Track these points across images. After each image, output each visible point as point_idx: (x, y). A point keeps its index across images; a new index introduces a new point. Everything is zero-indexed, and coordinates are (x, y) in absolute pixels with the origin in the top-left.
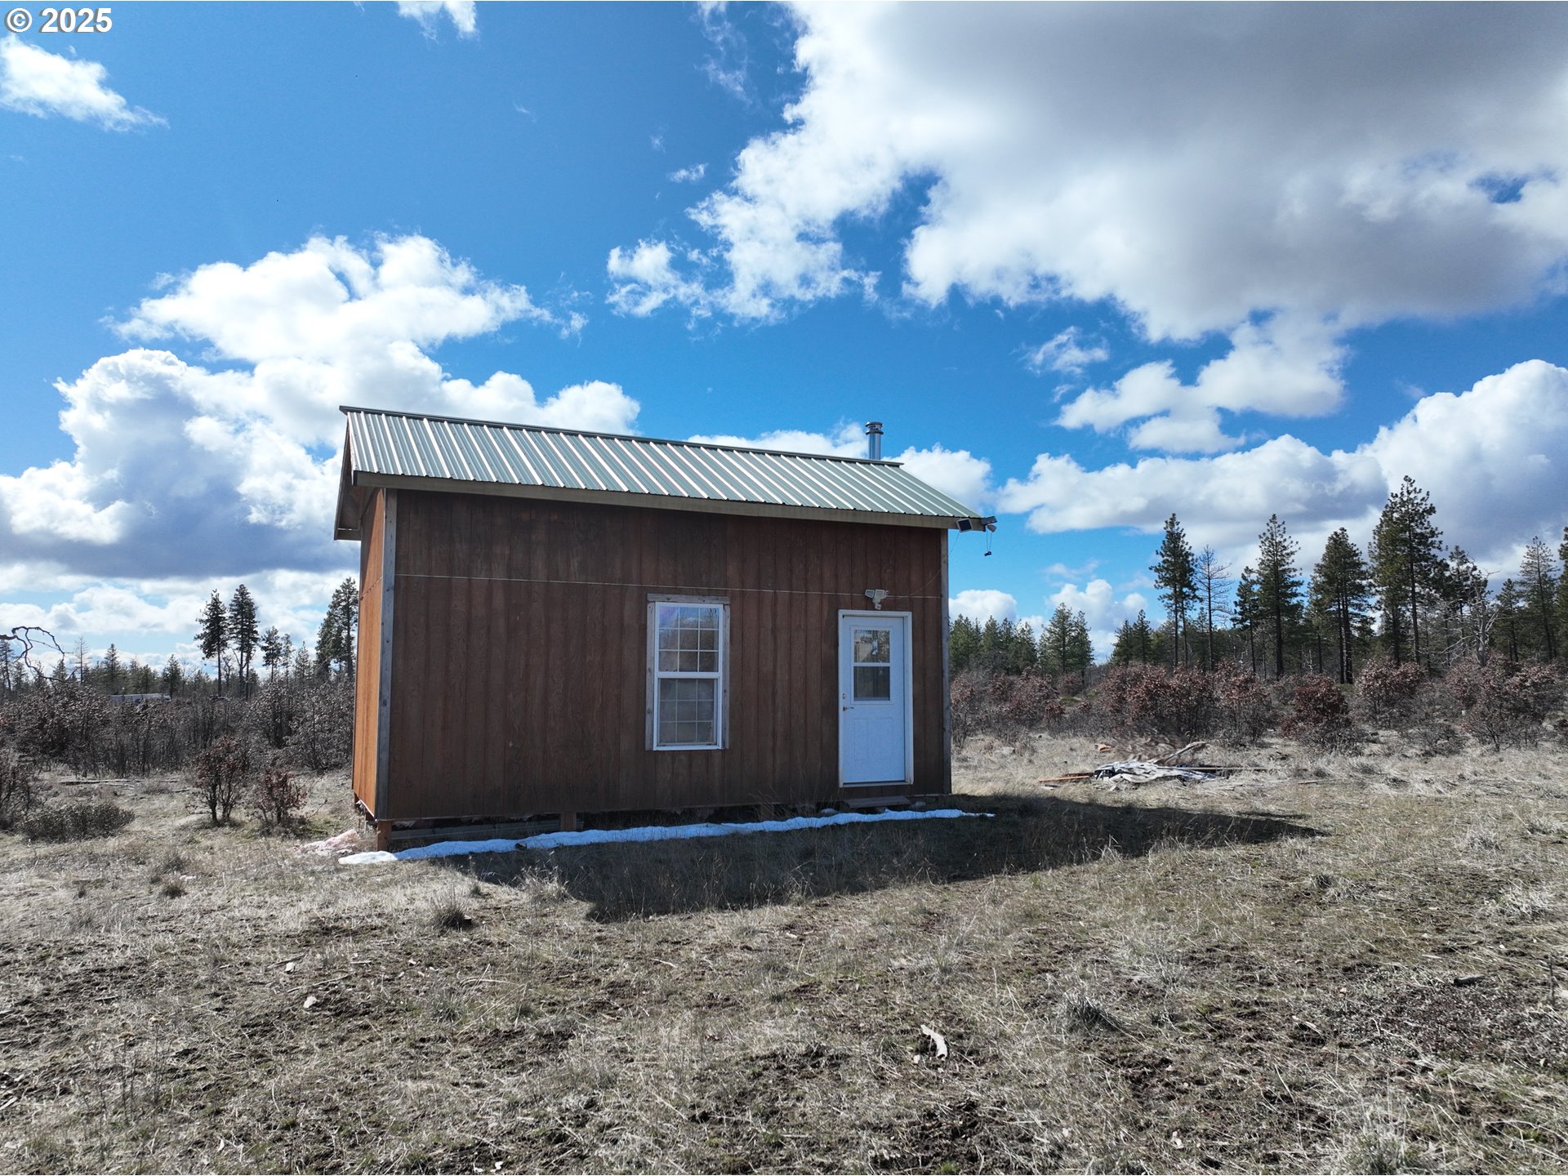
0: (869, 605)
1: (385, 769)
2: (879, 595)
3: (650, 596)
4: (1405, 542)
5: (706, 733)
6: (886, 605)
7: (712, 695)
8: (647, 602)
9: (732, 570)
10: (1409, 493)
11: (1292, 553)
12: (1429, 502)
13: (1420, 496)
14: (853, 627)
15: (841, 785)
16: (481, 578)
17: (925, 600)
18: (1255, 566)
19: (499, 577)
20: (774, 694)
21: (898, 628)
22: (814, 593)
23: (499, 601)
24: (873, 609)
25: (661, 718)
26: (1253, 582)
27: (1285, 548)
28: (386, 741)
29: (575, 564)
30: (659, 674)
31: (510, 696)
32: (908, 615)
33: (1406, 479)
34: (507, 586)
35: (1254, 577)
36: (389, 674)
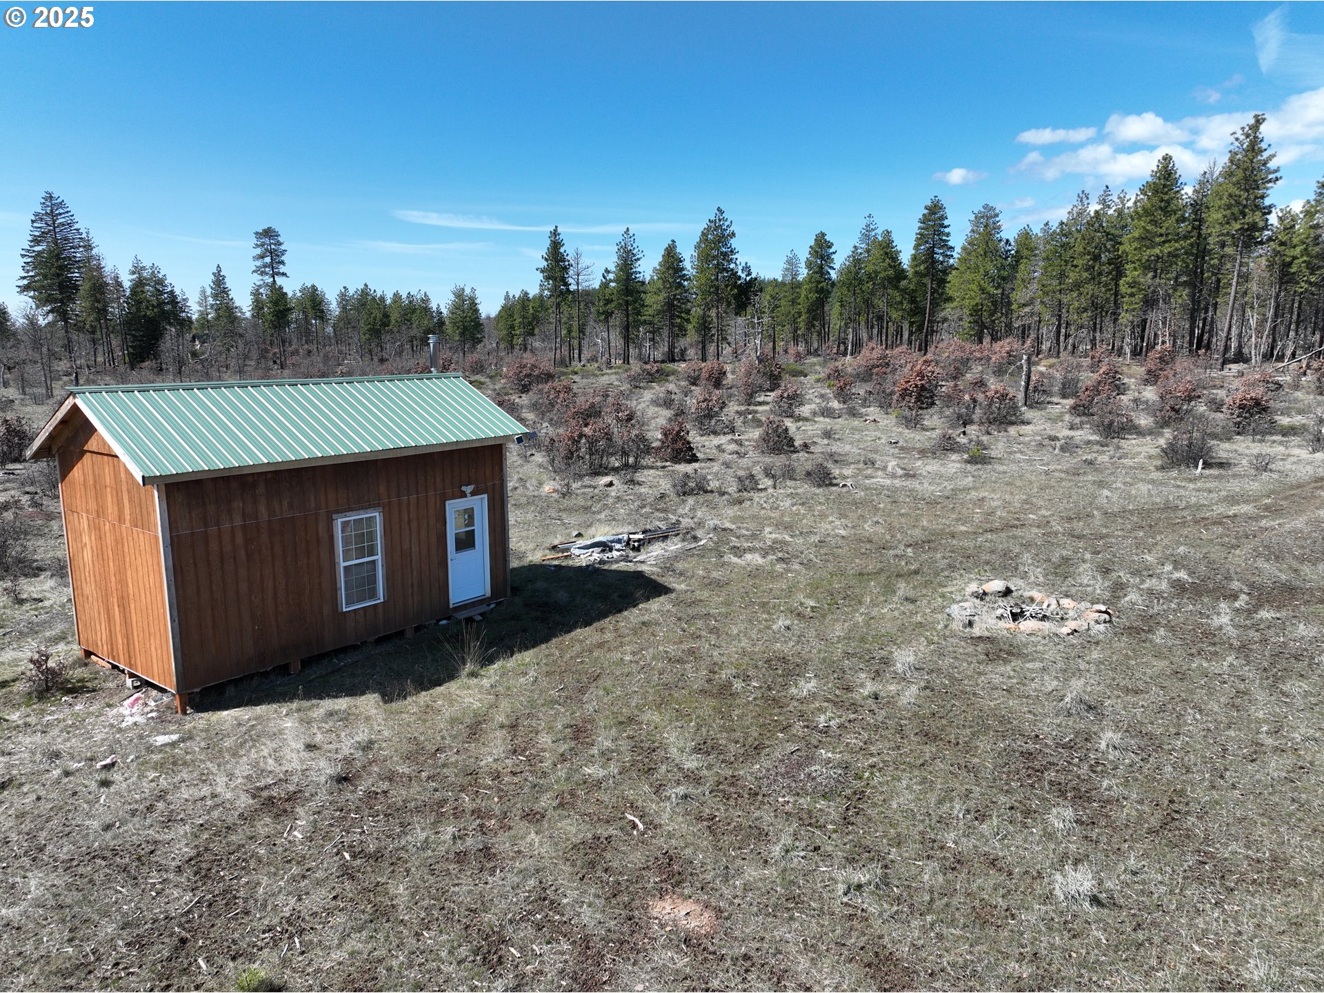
0: (463, 495)
1: (180, 661)
2: (468, 489)
3: (334, 516)
4: (714, 257)
5: (373, 594)
6: (473, 494)
7: (374, 569)
8: (333, 520)
9: (382, 489)
10: (720, 220)
11: (638, 259)
12: (732, 229)
13: (726, 224)
14: (453, 507)
15: (451, 606)
16: (226, 526)
17: (494, 485)
18: (612, 268)
19: (238, 522)
20: (411, 561)
21: (480, 504)
22: (431, 493)
23: (239, 539)
24: (466, 496)
25: (346, 590)
26: (611, 281)
27: (634, 255)
28: (178, 644)
29: (285, 504)
30: (343, 564)
31: (253, 598)
32: (485, 496)
33: (719, 209)
34: (244, 527)
35: (611, 276)
36: (175, 601)
